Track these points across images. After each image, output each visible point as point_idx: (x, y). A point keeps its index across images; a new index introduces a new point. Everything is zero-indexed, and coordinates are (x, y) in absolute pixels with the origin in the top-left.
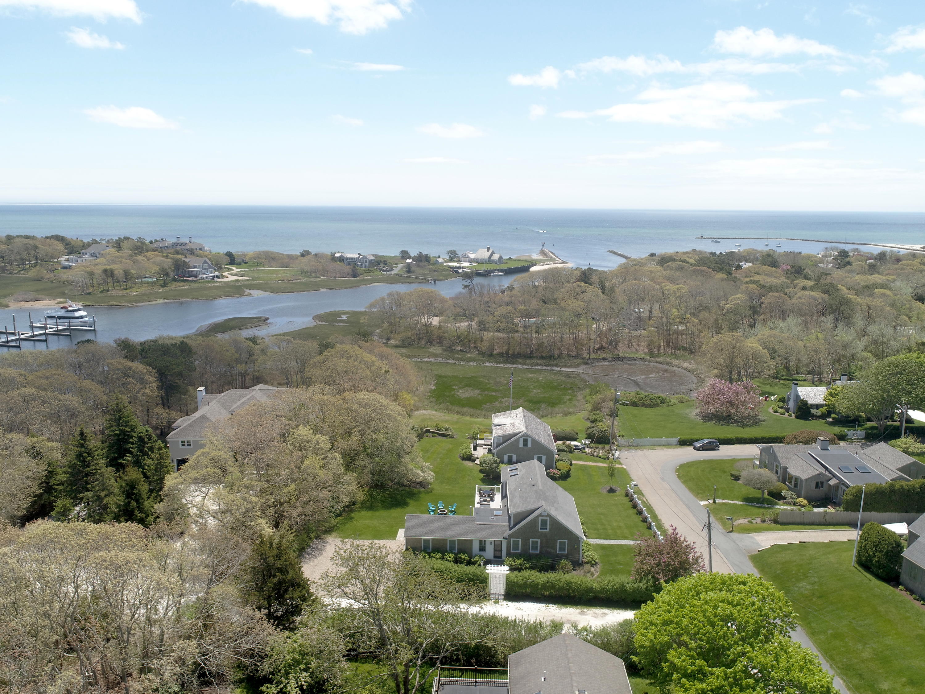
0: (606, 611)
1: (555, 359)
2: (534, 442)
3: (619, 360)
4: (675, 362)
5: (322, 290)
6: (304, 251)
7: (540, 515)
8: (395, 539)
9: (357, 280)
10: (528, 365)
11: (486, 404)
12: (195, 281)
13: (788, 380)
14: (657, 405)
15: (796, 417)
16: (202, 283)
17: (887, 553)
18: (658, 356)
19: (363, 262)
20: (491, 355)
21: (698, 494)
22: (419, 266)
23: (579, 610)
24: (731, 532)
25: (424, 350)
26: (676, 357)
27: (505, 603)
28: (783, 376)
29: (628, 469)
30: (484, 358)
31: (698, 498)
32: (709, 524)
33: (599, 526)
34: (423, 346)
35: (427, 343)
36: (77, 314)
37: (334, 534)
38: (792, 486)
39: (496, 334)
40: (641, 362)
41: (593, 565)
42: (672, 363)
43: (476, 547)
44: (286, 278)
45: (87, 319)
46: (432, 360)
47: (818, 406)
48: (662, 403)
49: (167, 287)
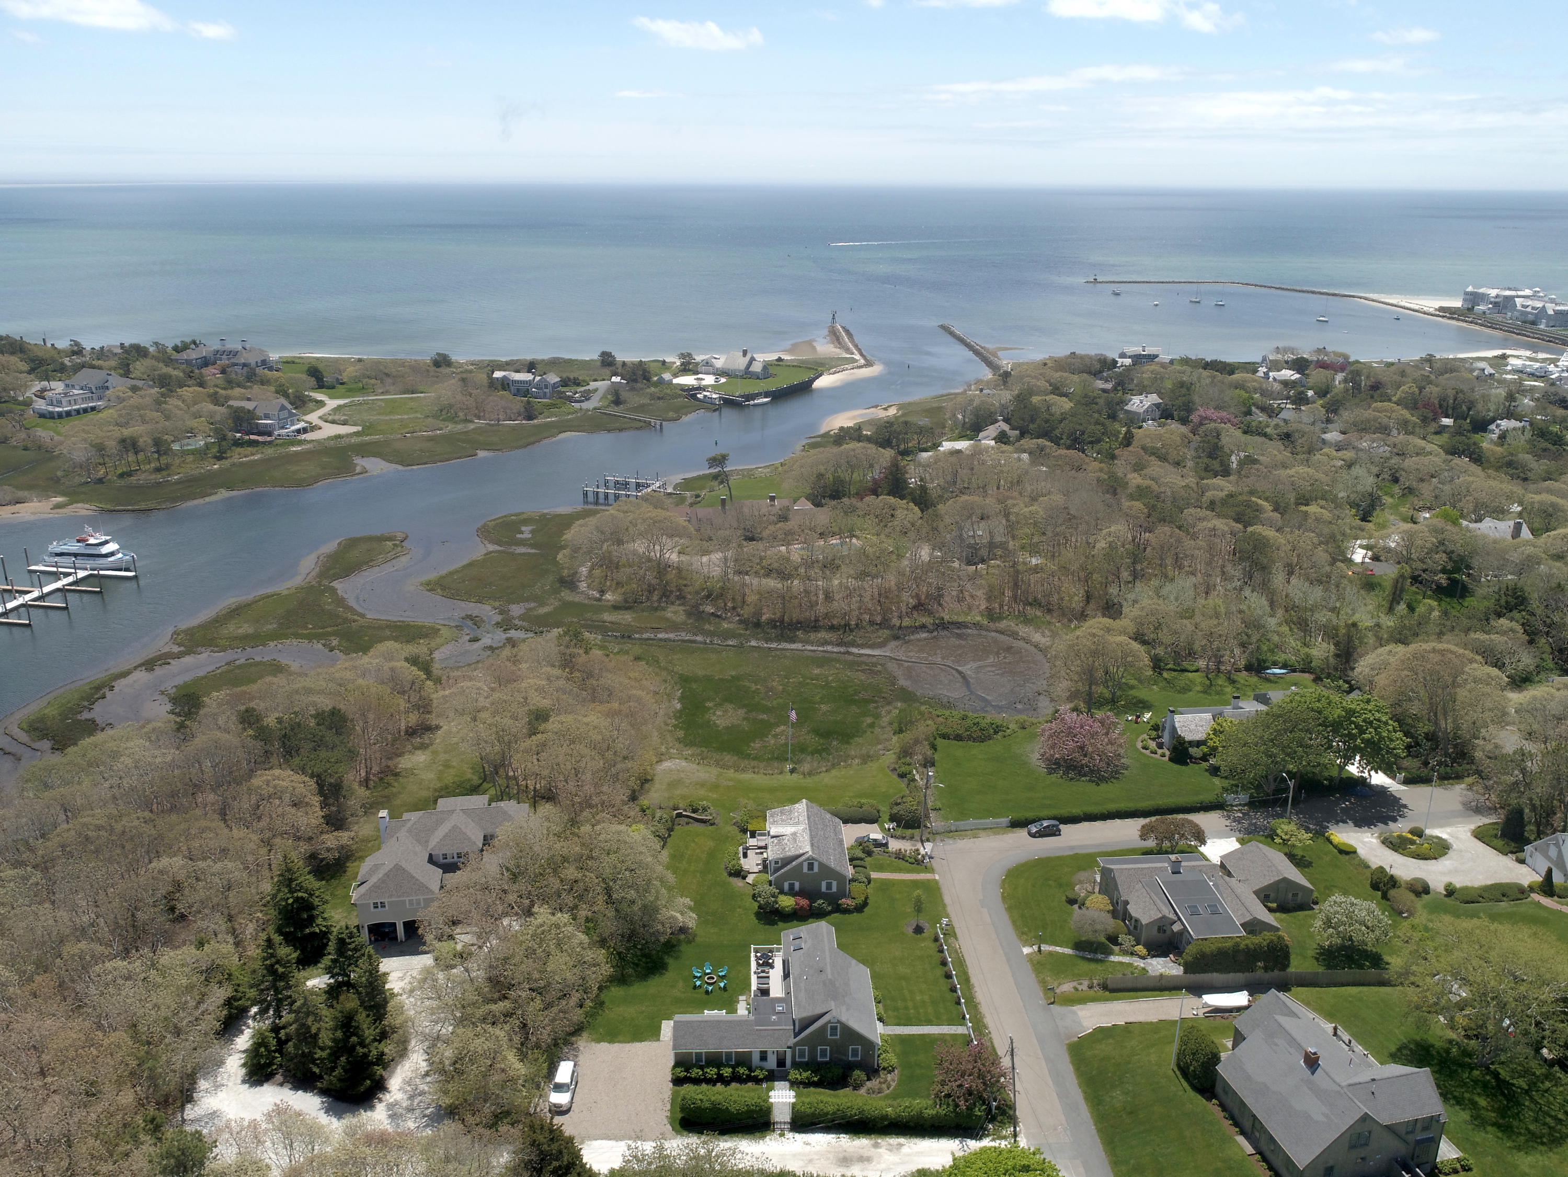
0: (902, 1140)
1: (851, 630)
2: (821, 865)
3: (944, 628)
4: (1023, 630)
5: (482, 454)
6: (438, 354)
7: (829, 1022)
8: (658, 1040)
9: (534, 426)
10: (812, 644)
11: (754, 742)
12: (270, 443)
13: (1175, 670)
14: (989, 738)
15: (1170, 759)
16: (281, 445)
17: (1203, 1063)
18: (1000, 619)
19: (541, 389)
20: (757, 625)
21: (1023, 933)
22: (632, 389)
23: (873, 1142)
24: (1052, 1003)
25: (658, 614)
26: (1027, 621)
27: (791, 1135)
28: (1166, 664)
29: (941, 883)
30: (748, 632)
31: (1021, 940)
32: (1012, 1050)
33: (900, 1004)
34: (656, 605)
35: (661, 598)
36: (105, 550)
37: (585, 1035)
38: (1132, 928)
39: (764, 581)
40: (975, 632)
41: (890, 1072)
42: (1017, 634)
43: (756, 1058)
44: (417, 428)
45: (120, 555)
46: (671, 636)
47: (1199, 744)
48: (996, 732)
49: (226, 458)
